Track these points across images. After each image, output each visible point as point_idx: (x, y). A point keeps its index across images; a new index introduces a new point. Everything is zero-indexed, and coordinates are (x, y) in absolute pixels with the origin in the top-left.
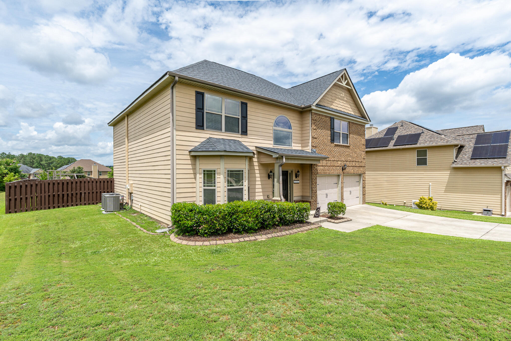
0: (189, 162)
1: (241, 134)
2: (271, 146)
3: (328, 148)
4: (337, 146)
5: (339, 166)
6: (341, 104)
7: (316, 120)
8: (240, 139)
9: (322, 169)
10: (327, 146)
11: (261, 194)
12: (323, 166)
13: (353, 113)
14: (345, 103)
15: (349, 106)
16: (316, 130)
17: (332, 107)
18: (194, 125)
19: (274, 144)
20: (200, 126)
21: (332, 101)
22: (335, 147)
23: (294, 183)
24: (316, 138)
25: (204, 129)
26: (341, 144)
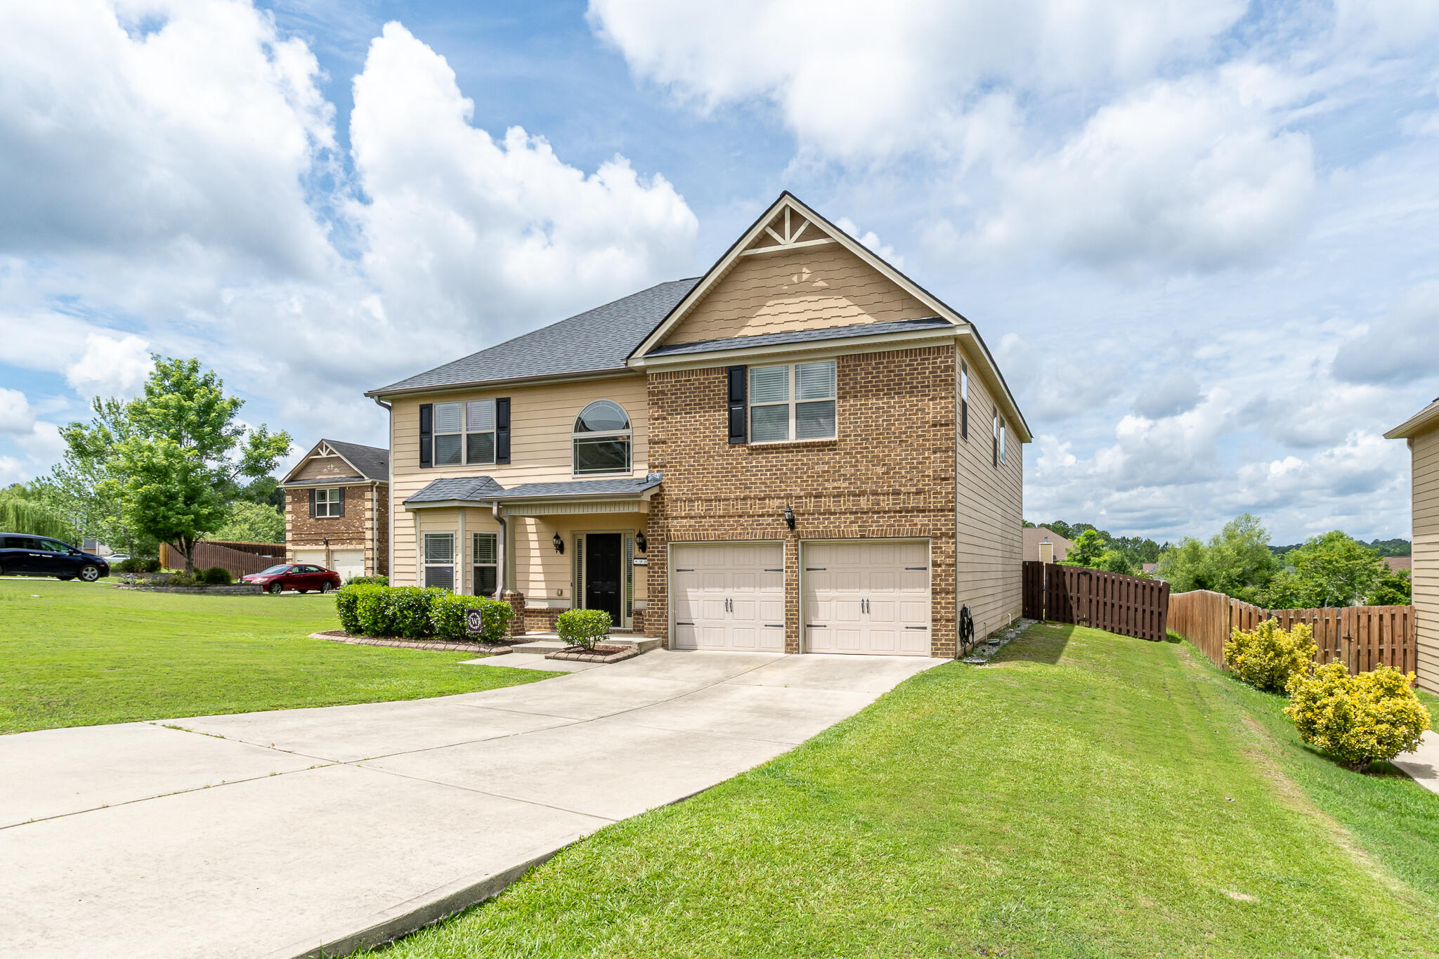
0: (412, 523)
1: (497, 464)
2: (569, 479)
3: (717, 463)
4: (763, 449)
5: (769, 516)
6: (791, 309)
7: (662, 393)
8: (492, 475)
9: (690, 526)
10: (713, 456)
11: (543, 585)
12: (691, 518)
13: (868, 320)
14: (816, 298)
15: (844, 302)
16: (665, 418)
17: (745, 332)
18: (418, 462)
19: (575, 473)
20: (425, 461)
21: (744, 313)
22: (749, 454)
23: (635, 565)
24: (664, 442)
25: (431, 467)
26: (792, 438)
